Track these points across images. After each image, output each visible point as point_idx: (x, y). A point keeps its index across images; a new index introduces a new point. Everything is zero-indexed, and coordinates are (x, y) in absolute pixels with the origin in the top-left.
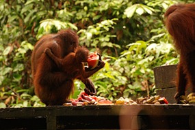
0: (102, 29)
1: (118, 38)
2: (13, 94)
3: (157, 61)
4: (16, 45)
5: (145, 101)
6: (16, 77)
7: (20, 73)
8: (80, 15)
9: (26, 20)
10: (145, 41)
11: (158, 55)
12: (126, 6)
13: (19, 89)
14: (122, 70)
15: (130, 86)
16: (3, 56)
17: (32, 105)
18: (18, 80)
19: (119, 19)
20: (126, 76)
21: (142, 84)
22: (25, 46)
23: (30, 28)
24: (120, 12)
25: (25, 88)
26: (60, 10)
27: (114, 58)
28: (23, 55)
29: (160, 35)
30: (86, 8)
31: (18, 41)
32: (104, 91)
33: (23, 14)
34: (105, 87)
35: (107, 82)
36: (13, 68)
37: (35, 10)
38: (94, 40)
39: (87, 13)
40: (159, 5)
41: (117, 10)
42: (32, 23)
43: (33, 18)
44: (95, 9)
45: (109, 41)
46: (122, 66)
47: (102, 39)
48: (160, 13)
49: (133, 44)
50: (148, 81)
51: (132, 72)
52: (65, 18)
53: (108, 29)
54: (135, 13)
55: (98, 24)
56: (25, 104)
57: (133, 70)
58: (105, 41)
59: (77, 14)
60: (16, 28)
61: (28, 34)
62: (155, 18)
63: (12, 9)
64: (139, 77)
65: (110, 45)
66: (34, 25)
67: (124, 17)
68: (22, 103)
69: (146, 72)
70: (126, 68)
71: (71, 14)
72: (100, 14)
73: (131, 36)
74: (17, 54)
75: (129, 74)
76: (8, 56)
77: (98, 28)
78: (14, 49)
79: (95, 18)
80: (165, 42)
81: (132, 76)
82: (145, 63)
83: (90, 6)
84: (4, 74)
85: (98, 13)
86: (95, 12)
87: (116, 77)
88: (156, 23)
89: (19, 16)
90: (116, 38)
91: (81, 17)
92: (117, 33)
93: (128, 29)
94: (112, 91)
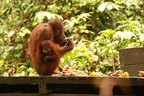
0: (81, 20)
1: (93, 27)
2: (14, 66)
3: (121, 45)
4: (17, 30)
5: (112, 74)
6: (17, 53)
7: (20, 50)
8: (65, 9)
9: (25, 12)
10: (113, 29)
11: (122, 40)
12: (100, 3)
13: (19, 63)
14: (95, 51)
15: (101, 62)
16: (8, 38)
17: (28, 75)
18: (18, 56)
19: (94, 13)
20: (98, 55)
21: (109, 61)
22: (24, 31)
23: (28, 18)
24: (95, 7)
25: (23, 62)
26: (50, 5)
27: (89, 42)
28: (22, 38)
29: (124, 26)
30: (70, 4)
31: (19, 27)
32: (82, 65)
33: (23, 7)
34: (83, 63)
35: (84, 59)
36: (15, 47)
37: (32, 4)
38: (75, 28)
39: (71, 7)
40: (124, 3)
41: (93, 6)
42: (30, 14)
43: (30, 10)
44: (76, 5)
45: (86, 29)
46: (95, 48)
47: (81, 27)
48: (124, 9)
49: (104, 31)
50: (114, 59)
51: (102, 52)
52: (54, 10)
53: (85, 20)
54: (106, 9)
55: (78, 16)
56: (23, 74)
57: (104, 51)
58: (83, 29)
59: (63, 8)
60: (17, 17)
61: (26, 22)
62: (121, 12)
63: (15, 3)
64: (107, 56)
65: (87, 32)
66: (31, 15)
67: (97, 11)
68: (21, 73)
69: (113, 52)
70: (98, 49)
71: (59, 8)
72: (80, 9)
73: (103, 25)
74: (18, 37)
75: (100, 54)
76: (11, 38)
77: (78, 19)
78: (16, 33)
79: (76, 11)
80: (128, 31)
81: (102, 55)
82: (113, 45)
83: (73, 2)
84: (8, 51)
85: (79, 8)
86: (76, 7)
87: (90, 56)
88: (122, 16)
89: (20, 8)
90: (91, 26)
91: (65, 11)
92: (92, 23)
93: (100, 21)
94: (88, 66)
